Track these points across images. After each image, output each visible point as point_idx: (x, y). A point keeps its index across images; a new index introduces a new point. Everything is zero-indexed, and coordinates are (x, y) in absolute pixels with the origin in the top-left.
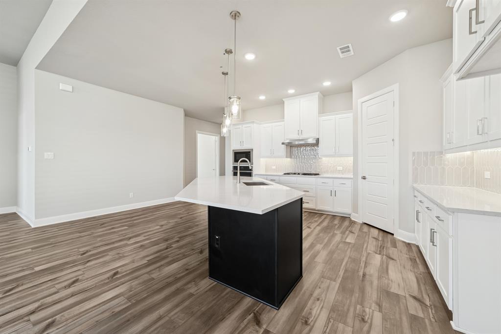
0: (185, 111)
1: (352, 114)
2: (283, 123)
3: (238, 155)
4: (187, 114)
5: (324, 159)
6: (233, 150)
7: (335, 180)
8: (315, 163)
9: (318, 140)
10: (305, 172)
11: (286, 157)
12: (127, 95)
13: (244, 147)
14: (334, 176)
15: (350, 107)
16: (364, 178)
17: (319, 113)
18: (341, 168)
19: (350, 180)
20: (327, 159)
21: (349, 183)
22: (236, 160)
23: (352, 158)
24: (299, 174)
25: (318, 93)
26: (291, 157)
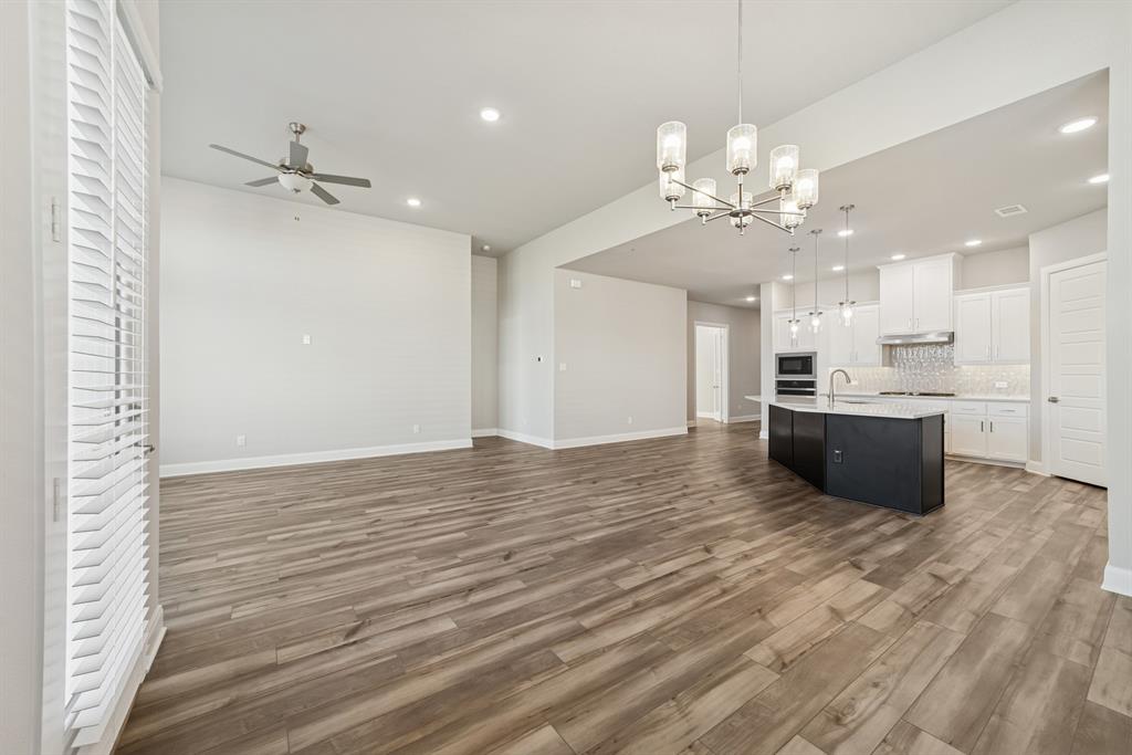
0: (688, 293)
1: (1027, 289)
2: (877, 306)
3: (786, 364)
4: (693, 297)
5: (964, 367)
6: (776, 355)
7: (989, 404)
8: (944, 374)
9: (952, 337)
10: (923, 391)
11: (884, 365)
12: (636, 283)
13: (801, 349)
14: (988, 398)
15: (1023, 277)
16: (1054, 400)
17: (956, 287)
18: (1004, 385)
19: (1025, 405)
20: (972, 368)
21: (1022, 410)
22: (782, 371)
23: (1029, 366)
24: (911, 394)
25: (953, 254)
26: (891, 364)
